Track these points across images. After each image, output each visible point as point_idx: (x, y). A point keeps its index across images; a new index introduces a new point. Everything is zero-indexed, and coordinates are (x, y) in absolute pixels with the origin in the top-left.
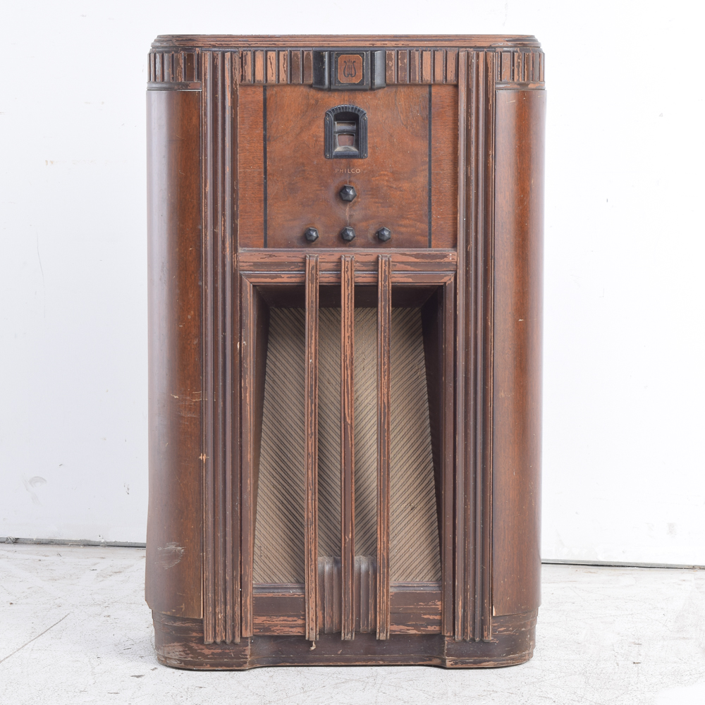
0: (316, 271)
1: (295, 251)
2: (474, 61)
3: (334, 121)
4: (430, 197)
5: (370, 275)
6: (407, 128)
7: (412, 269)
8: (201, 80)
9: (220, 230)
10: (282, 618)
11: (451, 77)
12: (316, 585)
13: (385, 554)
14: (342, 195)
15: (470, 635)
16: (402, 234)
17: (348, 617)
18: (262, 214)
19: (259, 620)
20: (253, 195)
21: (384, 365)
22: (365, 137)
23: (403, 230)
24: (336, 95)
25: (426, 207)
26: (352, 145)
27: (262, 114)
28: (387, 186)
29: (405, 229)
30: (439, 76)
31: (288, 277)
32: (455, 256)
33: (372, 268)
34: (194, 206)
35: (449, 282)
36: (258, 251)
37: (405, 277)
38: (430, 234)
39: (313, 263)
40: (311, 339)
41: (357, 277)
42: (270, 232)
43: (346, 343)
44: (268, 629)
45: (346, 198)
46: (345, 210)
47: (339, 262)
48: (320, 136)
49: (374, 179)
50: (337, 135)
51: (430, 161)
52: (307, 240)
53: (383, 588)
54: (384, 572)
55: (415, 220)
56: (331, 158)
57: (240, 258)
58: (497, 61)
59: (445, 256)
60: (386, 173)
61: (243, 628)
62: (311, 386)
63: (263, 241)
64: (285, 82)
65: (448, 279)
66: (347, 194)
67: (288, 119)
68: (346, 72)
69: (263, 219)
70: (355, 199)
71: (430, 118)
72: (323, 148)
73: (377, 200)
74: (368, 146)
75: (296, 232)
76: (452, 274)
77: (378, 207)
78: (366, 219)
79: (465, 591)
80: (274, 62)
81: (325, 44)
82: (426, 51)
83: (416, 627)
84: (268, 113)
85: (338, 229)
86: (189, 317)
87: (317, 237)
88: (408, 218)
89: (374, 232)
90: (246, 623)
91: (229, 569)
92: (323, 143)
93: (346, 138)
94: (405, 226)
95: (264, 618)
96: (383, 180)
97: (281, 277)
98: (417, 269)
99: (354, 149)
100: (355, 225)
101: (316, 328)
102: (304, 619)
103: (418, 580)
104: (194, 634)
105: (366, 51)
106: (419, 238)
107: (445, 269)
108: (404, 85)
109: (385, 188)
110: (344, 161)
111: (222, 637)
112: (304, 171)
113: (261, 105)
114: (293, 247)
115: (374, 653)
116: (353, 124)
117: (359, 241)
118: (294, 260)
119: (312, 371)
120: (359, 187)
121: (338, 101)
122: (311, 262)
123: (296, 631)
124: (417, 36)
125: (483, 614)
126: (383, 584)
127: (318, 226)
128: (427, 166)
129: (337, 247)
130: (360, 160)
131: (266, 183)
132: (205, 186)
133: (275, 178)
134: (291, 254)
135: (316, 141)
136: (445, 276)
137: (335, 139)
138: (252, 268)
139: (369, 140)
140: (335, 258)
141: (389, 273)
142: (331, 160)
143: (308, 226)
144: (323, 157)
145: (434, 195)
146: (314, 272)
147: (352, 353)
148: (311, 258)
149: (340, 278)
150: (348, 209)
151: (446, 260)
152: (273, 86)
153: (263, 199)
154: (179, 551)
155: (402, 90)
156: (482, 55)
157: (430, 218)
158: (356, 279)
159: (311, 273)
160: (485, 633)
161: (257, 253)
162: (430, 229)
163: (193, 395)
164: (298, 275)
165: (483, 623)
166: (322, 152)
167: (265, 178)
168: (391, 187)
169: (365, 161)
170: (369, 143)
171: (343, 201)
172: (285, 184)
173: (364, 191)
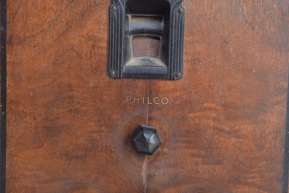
3: (126, 12)
6: (253, 29)
14: (135, 142)
22: (180, 43)
25: (280, 167)
26: (156, 56)
28: (215, 128)
45: (144, 150)
46: (140, 167)
48: (101, 40)
49: (191, 115)
50: (131, 37)
55: (260, 188)
56: (120, 78)
60: (213, 105)
66: (145, 142)
67: (44, 8)
70: (159, 149)
72: (105, 60)
73: (195, 151)
74: (185, 58)
77: (197, 163)
78: (175, 182)
88: (247, 184)
92: (105, 52)
93: (146, 43)
96: (208, 118)
99: (159, 63)
109: (211, 131)
110: (141, 83)
112: (71, 98)
116: (158, 19)
120: (166, 128)
130: (169, 83)
131: (4, 117)
133: (21, 108)
135: (94, 47)
137: (127, 44)
139: (187, 49)
142: (119, 81)
144: (105, 75)
150: (145, 165)
166: (104, 67)
167: (4, 109)
169: (177, 84)
170: (187, 53)
171: (138, 152)
172: (39, 119)
173: (174, 136)
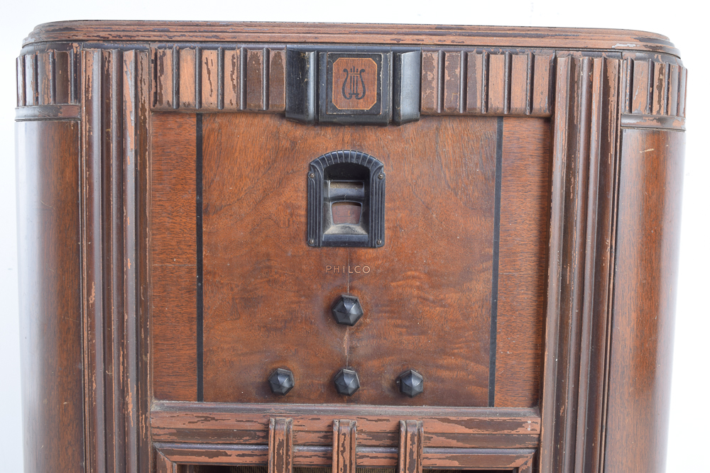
0: (288, 448)
1: (250, 410)
2: (584, 74)
3: (325, 178)
4: (494, 317)
5: (384, 455)
6: (456, 194)
7: (460, 444)
8: (80, 102)
9: (115, 373)
11: (541, 103)
14: (335, 313)
16: (443, 381)
18: (194, 343)
20: (178, 310)
22: (381, 210)
23: (445, 374)
24: (329, 132)
25: (487, 336)
26: (357, 223)
27: (193, 165)
28: (419, 297)
29: (448, 373)
30: (519, 102)
31: (239, 455)
32: (536, 424)
33: (388, 442)
34: (69, 329)
35: (524, 468)
36: (185, 409)
37: (447, 458)
38: (492, 383)
41: (362, 457)
42: (209, 375)
45: (345, 321)
46: (342, 339)
47: (328, 432)
48: (299, 207)
49: (394, 284)
50: (331, 204)
51: (496, 254)
52: (271, 391)
55: (467, 358)
56: (319, 246)
57: (152, 421)
58: (625, 78)
59: (520, 425)
60: (416, 274)
63: (196, 389)
64: (235, 106)
65: (522, 461)
66: (345, 313)
67: (241, 176)
68: (347, 90)
69: (195, 351)
70: (361, 319)
71: (499, 177)
72: (303, 228)
73: (399, 322)
74: (386, 225)
75: (255, 376)
76: (529, 453)
77: (401, 334)
78: (378, 353)
80: (214, 69)
81: (310, 37)
82: (495, 53)
84: (205, 163)
85: (329, 372)
87: (291, 387)
88: (454, 355)
89: (393, 377)
92: (303, 219)
93: (346, 209)
94: (448, 368)
96: (411, 287)
97: (226, 455)
98: (468, 446)
99: (359, 230)
100: (359, 364)
105: (387, 51)
106: (474, 389)
107: (518, 446)
108: (453, 115)
109: (415, 301)
110: (341, 251)
112: (269, 267)
113: (193, 148)
114: (249, 401)
116: (359, 184)
117: (367, 392)
118: (248, 426)
120: (367, 298)
121: (331, 143)
122: (278, 432)
124: (479, 28)
127: (293, 365)
128: (490, 263)
129: (327, 402)
130: (371, 251)
131: (200, 289)
132: (89, 293)
133: (217, 279)
134: (245, 416)
135: (291, 215)
136: (518, 457)
137: (326, 211)
138: (174, 438)
139: (388, 216)
140: (321, 425)
141: (419, 455)
142: (318, 250)
143: (274, 366)
144: (303, 244)
145: (501, 315)
146: (283, 451)
148: (278, 427)
149: (331, 458)
150: (346, 336)
151: (521, 431)
152: (214, 114)
153: (195, 316)
155: (450, 126)
156: (598, 63)
157: (494, 355)
158: (359, 461)
159: (278, 453)
161: (182, 414)
162: (492, 374)
164: (256, 453)
166: (302, 236)
167: (200, 280)
168: (426, 299)
169: (380, 251)
170: (388, 220)
171: (338, 323)
172: (236, 290)
173: (377, 306)
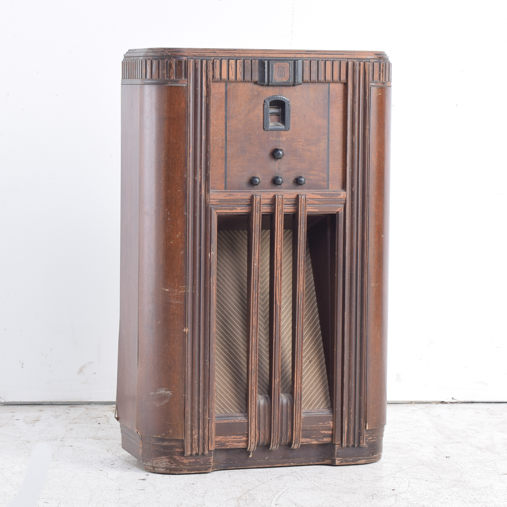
0: (260, 205)
1: (244, 192)
2: (357, 68)
3: (269, 106)
4: (328, 156)
6: (314, 111)
7: (318, 203)
8: (187, 78)
9: (198, 178)
10: (233, 437)
11: (343, 78)
12: (256, 413)
13: (299, 392)
14: (275, 154)
15: (352, 443)
16: (311, 180)
17: (275, 435)
18: (224, 167)
19: (219, 438)
21: (301, 266)
22: (289, 117)
23: (312, 177)
24: (271, 88)
25: (326, 163)
26: (279, 122)
27: (224, 101)
30: (336, 78)
31: (241, 209)
32: (344, 195)
33: (294, 202)
34: (181, 162)
35: (341, 211)
37: (314, 208)
38: (328, 181)
39: (258, 200)
40: (256, 250)
42: (228, 180)
43: (278, 252)
44: (223, 445)
45: (278, 157)
46: (275, 165)
47: (274, 199)
48: (261, 116)
49: (293, 144)
50: (269, 115)
51: (329, 132)
52: (252, 182)
53: (298, 414)
54: (298, 403)
55: (319, 171)
56: (268, 131)
57: (211, 197)
58: (371, 68)
59: (339, 195)
60: (301, 140)
61: (210, 444)
62: (256, 281)
63: (224, 185)
64: (240, 80)
65: (340, 209)
66: (278, 154)
67: (241, 105)
68: (279, 74)
69: (224, 170)
70: (283, 157)
71: (329, 104)
72: (262, 124)
73: (296, 158)
75: (245, 179)
76: (342, 206)
77: (296, 163)
78: (288, 170)
79: (349, 414)
80: (234, 66)
81: (265, 55)
82: (328, 61)
83: (316, 439)
84: (228, 100)
85: (271, 177)
86: (178, 236)
87: (260, 182)
88: (314, 170)
89: (294, 179)
90: (212, 441)
91: (201, 405)
92: (262, 120)
93: (274, 117)
94: (313, 175)
95: (222, 437)
96: (299, 145)
97: (236, 209)
98: (321, 203)
99: (281, 125)
100: (282, 174)
101: (259, 242)
102: (248, 437)
103: (316, 408)
104: (177, 450)
105: (291, 60)
106: (322, 183)
107: (338, 203)
108: (314, 82)
109: (301, 150)
110: (275, 132)
111: (196, 451)
112: (250, 139)
113: (224, 95)
114: (243, 189)
115: (288, 458)
117: (286, 185)
118: (244, 197)
119: (256, 271)
121: (271, 93)
123: (242, 445)
124: (321, 51)
125: (360, 428)
126: (298, 411)
127: (260, 175)
128: (326, 136)
129: (271, 189)
130: (285, 132)
131: (226, 147)
132: (189, 149)
133: (232, 143)
134: (243, 194)
135: (258, 119)
136: (338, 208)
137: (268, 118)
138: (218, 203)
139: (292, 119)
140: (271, 196)
141: (305, 206)
143: (254, 175)
144: (262, 130)
145: (331, 155)
146: (259, 205)
147: (281, 259)
148: (257, 196)
149: (275, 209)
150: (277, 163)
151: (339, 197)
152: (232, 82)
153: (224, 157)
154: (168, 394)
155: (312, 86)
156: (362, 63)
157: (328, 170)
158: (285, 210)
159: (257, 206)
160: (361, 441)
161: (222, 193)
162: (328, 177)
163: (179, 288)
164: (248, 208)
165: (360, 434)
166: (262, 127)
167: (226, 144)
168: (305, 150)
169: (288, 132)
170: (292, 121)
171: (275, 158)
172: (238, 147)
173: (288, 152)
